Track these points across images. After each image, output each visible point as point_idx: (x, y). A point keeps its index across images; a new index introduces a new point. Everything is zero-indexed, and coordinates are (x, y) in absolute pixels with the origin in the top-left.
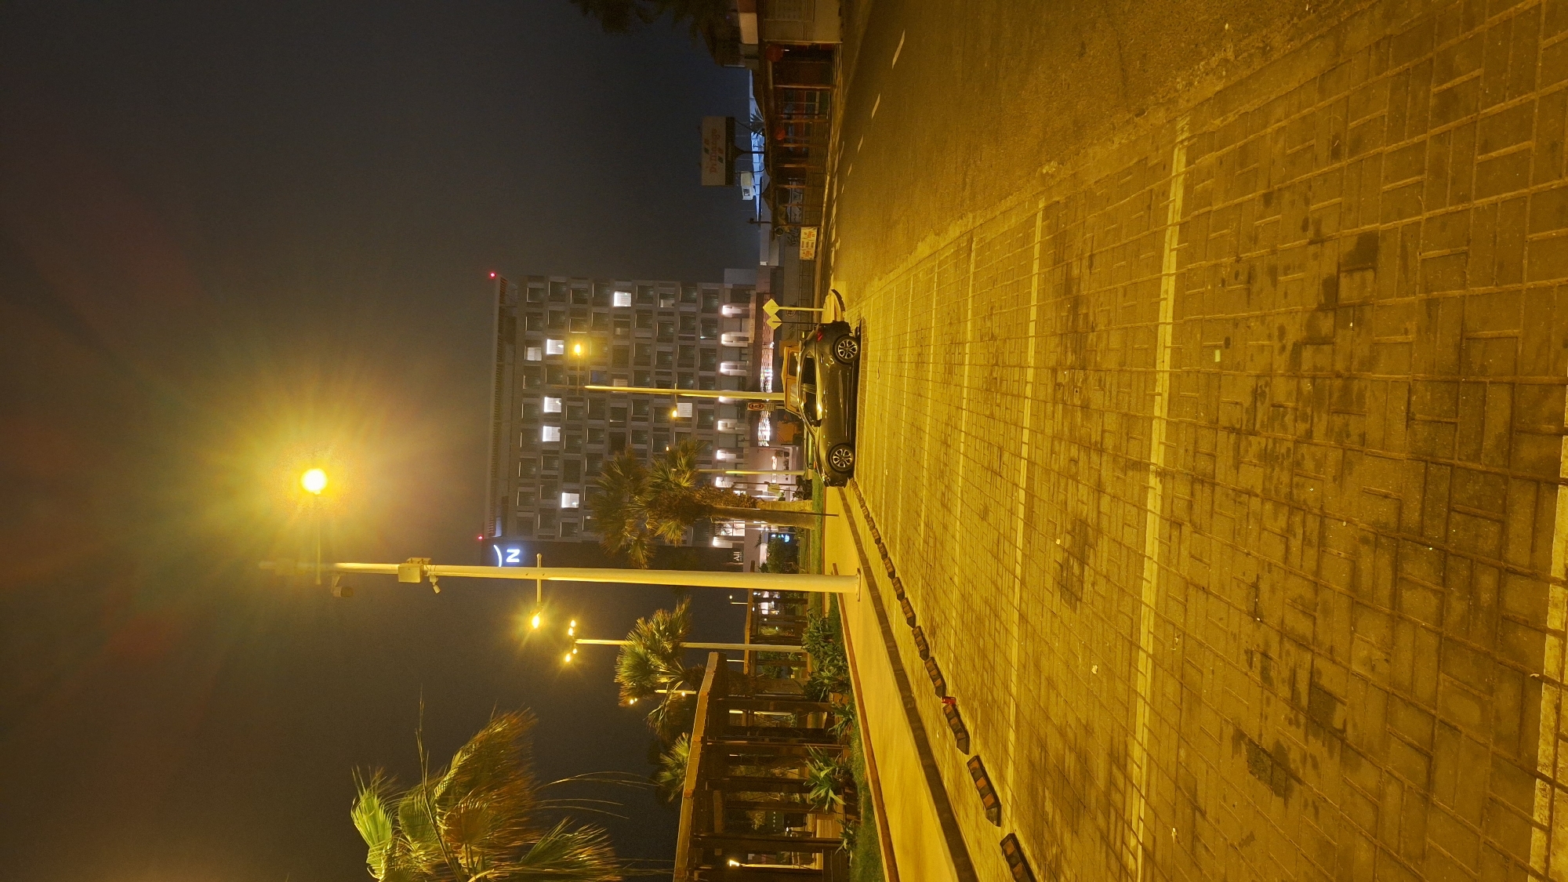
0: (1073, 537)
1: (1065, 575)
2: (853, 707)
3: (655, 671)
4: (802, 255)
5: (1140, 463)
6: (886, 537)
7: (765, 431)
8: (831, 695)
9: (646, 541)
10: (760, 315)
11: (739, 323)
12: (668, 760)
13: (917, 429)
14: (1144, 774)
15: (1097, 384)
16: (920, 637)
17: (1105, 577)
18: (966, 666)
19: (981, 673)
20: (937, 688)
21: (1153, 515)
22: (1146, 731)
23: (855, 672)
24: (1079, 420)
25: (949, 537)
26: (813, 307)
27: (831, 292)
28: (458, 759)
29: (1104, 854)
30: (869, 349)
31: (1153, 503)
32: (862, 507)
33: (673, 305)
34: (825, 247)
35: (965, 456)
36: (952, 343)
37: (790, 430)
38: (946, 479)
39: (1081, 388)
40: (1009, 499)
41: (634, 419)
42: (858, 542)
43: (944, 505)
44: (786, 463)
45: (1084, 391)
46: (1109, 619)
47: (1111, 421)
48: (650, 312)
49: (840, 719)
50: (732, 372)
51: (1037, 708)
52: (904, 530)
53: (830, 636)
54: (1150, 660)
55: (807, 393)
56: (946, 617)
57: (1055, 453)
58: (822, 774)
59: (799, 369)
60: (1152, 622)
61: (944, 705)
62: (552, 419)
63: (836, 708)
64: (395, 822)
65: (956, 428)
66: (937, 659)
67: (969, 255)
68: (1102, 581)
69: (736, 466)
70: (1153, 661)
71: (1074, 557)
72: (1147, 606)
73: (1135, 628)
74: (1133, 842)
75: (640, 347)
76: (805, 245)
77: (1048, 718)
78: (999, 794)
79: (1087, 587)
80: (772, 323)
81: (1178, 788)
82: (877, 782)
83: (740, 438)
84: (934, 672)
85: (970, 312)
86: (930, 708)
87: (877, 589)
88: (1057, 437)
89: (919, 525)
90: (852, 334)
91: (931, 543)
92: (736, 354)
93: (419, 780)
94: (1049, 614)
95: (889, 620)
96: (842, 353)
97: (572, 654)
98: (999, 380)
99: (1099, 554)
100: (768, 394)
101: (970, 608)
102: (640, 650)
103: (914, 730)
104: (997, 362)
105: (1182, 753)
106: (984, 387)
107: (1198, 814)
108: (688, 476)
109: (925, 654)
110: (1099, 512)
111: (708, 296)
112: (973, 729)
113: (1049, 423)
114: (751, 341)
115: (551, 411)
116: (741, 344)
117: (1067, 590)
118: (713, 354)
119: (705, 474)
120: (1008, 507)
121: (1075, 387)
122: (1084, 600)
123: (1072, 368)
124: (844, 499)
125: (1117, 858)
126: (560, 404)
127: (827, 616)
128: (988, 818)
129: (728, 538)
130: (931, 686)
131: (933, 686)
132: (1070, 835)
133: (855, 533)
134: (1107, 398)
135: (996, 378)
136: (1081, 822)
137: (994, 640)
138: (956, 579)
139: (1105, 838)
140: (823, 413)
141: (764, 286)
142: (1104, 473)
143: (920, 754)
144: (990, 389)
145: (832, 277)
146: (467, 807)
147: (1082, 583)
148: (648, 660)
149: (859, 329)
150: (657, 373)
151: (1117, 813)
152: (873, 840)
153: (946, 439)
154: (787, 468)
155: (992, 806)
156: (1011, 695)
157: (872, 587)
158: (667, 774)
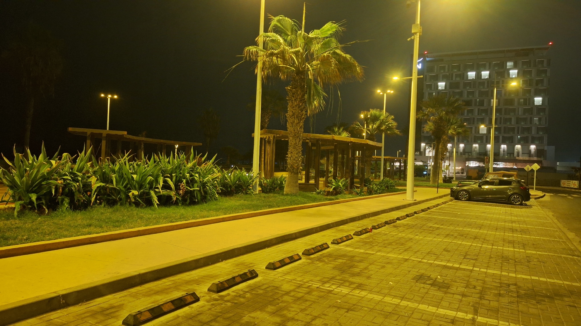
0: (442, 283)
1: (426, 278)
2: (363, 195)
3: (374, 124)
4: (563, 181)
5: (477, 312)
6: (430, 211)
7: (473, 164)
8: (366, 188)
9: (425, 117)
10: (532, 162)
11: (526, 153)
12: (341, 130)
13: (481, 227)
14: (357, 295)
15: (511, 301)
16: (392, 222)
17: (427, 292)
18: (384, 237)
19: (383, 242)
20: (375, 226)
21: (456, 314)
22: (372, 298)
23: (376, 197)
24: (494, 292)
25: (434, 236)
26: (536, 185)
27: (544, 194)
28: (348, 56)
29: (328, 277)
30: (516, 209)
31: (460, 315)
32: (442, 203)
33: (536, 124)
34: (569, 192)
35: (471, 245)
36: (524, 244)
37: (475, 175)
38: (459, 237)
39: (508, 294)
40: (454, 260)
41: (479, 109)
42: (427, 200)
43: (448, 235)
44: (458, 173)
45: (507, 296)
46: (411, 291)
47: (494, 304)
48: (532, 114)
49: (358, 190)
50: (502, 150)
51: (374, 261)
52: (435, 218)
53: (388, 189)
54: (398, 303)
55: (494, 182)
56: (402, 232)
57: (477, 281)
58: (340, 184)
59: (505, 178)
60: (411, 306)
61: (369, 228)
62: (479, 75)
63: (362, 189)
64: (327, 37)
65: (483, 242)
66: (385, 227)
67: (570, 255)
68: (425, 291)
69: (457, 152)
70: (397, 304)
71: (434, 282)
72: (418, 306)
73: (409, 300)
74: (334, 287)
75: (514, 110)
76: (569, 183)
77: (371, 264)
78: (341, 244)
79: (422, 285)
80: (528, 168)
81: (354, 305)
82: (339, 203)
83: (470, 154)
84: (380, 226)
85: (541, 253)
86: (367, 223)
87: (408, 207)
88: (484, 282)
89: (438, 225)
90: (524, 202)
91: (431, 229)
92: (511, 152)
93: (341, 44)
94: (410, 270)
95: (397, 211)
96: (514, 197)
97: (380, 92)
98: (508, 262)
99: (436, 291)
100: (492, 165)
101: (407, 241)
102: (382, 118)
103: (359, 217)
104: (517, 262)
105: (366, 309)
106: (504, 256)
107: (347, 310)
108: (454, 133)
109: (387, 223)
110: (454, 294)
111: (540, 139)
112: (362, 237)
113: (491, 280)
114: (517, 158)
115: (482, 75)
116: (516, 154)
117: (420, 278)
118: (511, 142)
119: (453, 139)
120: (451, 260)
121: (509, 292)
122: (417, 283)
123: (518, 292)
124: (445, 196)
125: (328, 281)
126: (486, 78)
127: (396, 187)
128: (334, 240)
129: (425, 150)
130: (375, 224)
131: (375, 225)
132: (332, 266)
133: (431, 199)
134: (505, 304)
135: (509, 261)
136: (337, 271)
137: (396, 249)
138: (417, 237)
139: (333, 278)
140: (484, 188)
141: (545, 164)
142: (471, 298)
143: (351, 218)
144: (503, 258)
145: (552, 194)
146: (332, 62)
147: (424, 283)
148: (378, 121)
149: (526, 205)
150: (501, 118)
151: (343, 283)
152: (320, 200)
153: (478, 238)
154: (456, 173)
155: (337, 241)
156: (376, 252)
157: (410, 205)
158: (336, 129)
